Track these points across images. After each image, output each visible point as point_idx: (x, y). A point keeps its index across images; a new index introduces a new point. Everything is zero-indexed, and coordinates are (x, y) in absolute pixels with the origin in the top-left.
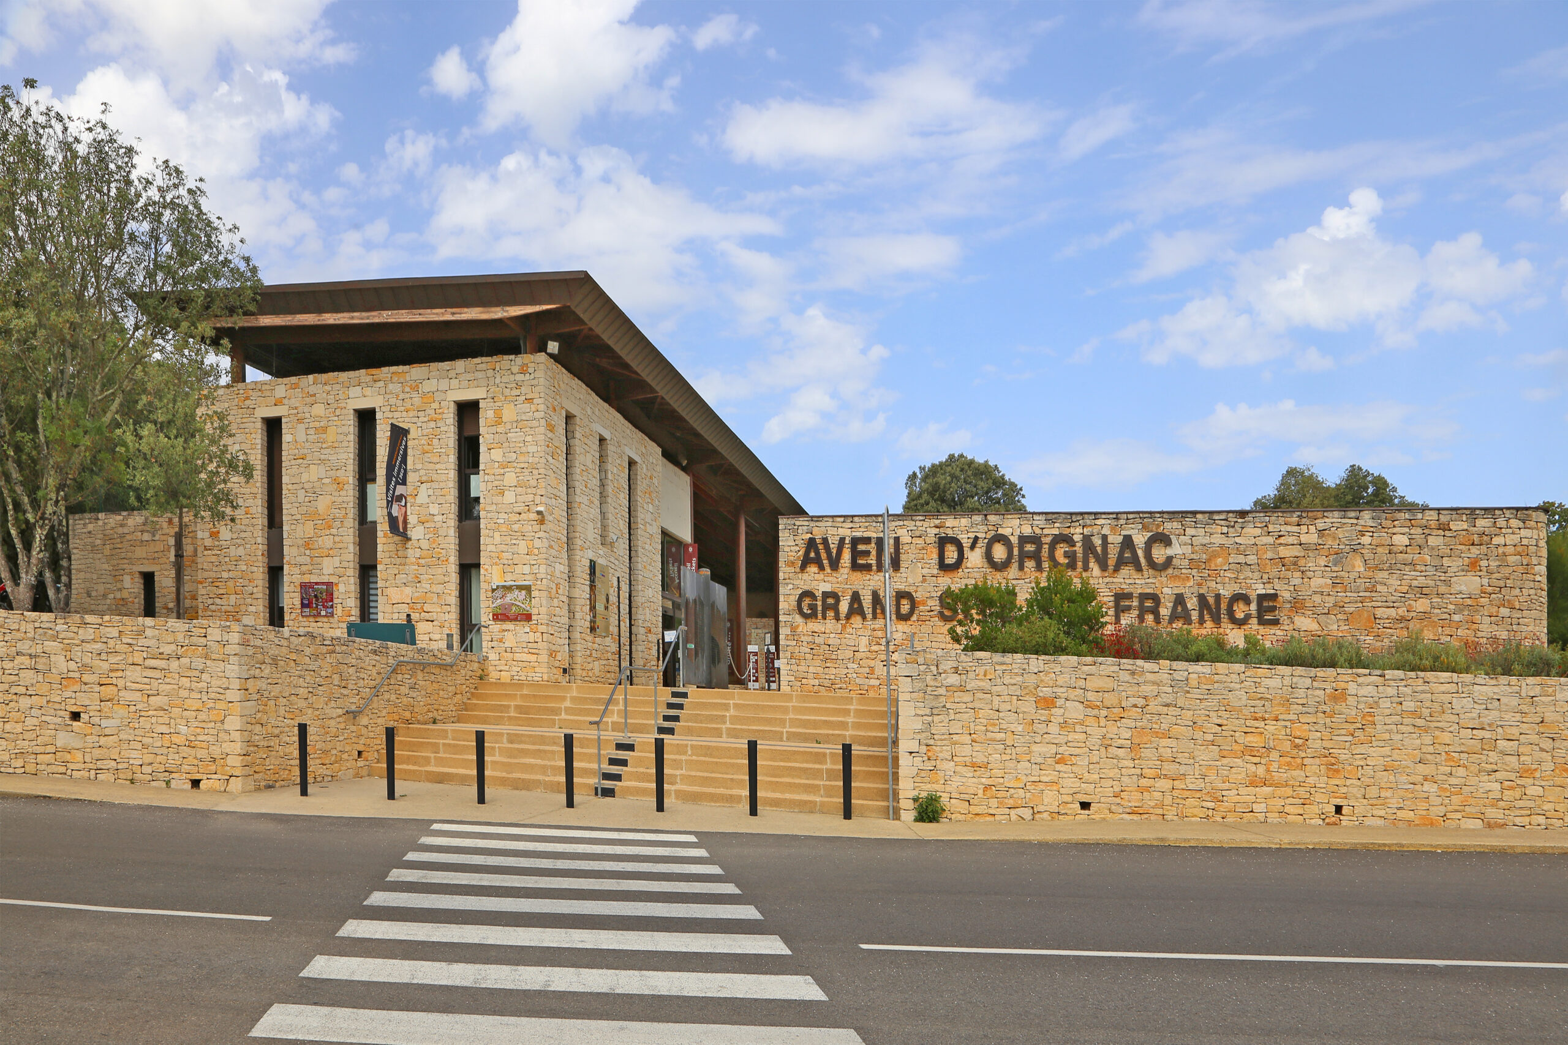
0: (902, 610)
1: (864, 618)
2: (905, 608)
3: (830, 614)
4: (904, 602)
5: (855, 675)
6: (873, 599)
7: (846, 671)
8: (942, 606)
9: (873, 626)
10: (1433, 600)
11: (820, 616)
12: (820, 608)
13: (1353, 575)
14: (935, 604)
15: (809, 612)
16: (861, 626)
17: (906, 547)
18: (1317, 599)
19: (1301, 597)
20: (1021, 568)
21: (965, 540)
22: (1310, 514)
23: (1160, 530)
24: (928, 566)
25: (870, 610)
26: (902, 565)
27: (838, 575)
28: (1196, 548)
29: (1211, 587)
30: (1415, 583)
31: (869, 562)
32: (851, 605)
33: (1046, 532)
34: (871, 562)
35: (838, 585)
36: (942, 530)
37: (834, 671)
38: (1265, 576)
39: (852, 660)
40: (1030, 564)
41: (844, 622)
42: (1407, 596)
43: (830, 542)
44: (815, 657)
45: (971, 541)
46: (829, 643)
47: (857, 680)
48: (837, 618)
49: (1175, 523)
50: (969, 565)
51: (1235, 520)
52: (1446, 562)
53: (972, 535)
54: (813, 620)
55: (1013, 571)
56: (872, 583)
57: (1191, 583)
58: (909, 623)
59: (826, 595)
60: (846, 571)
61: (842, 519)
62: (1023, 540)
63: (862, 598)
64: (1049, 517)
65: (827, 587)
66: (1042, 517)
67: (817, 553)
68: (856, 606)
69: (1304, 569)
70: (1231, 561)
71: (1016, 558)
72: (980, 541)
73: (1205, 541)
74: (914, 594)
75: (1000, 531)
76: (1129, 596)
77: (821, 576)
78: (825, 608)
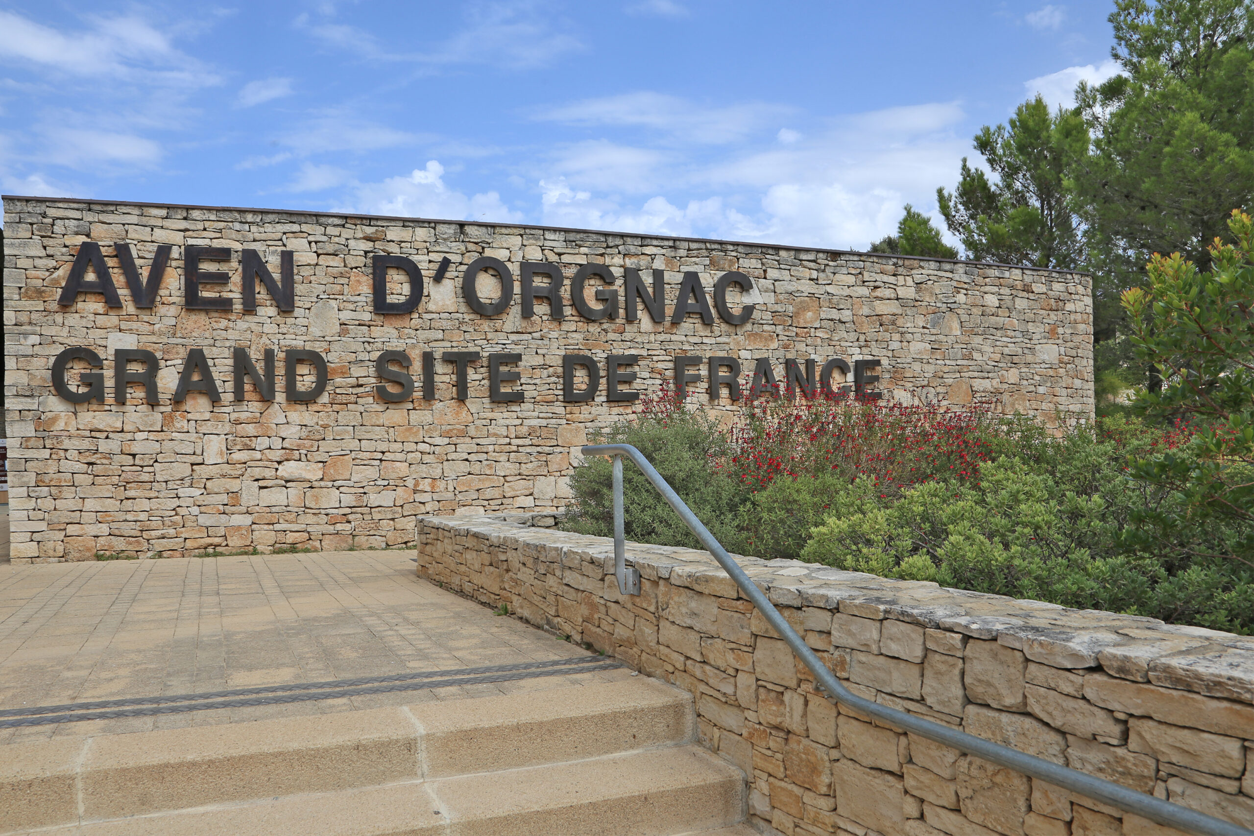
0: (299, 384)
1: (215, 399)
2: (306, 379)
3: (137, 394)
4: (302, 369)
5: (195, 510)
6: (236, 366)
7: (176, 502)
8: (380, 377)
9: (234, 416)
10: (1023, 370)
11: (110, 398)
12: (109, 383)
13: (951, 339)
14: (367, 374)
15: (82, 390)
16: (207, 416)
17: (306, 272)
18: (917, 366)
19: (901, 366)
20: (527, 313)
21: (425, 264)
22: (907, 263)
23: (734, 268)
24: (352, 307)
25: (230, 386)
26: (297, 304)
27: (155, 319)
28: (781, 297)
29: (801, 351)
30: (1006, 351)
31: (225, 295)
32: (185, 377)
33: (566, 259)
34: (231, 295)
35: (154, 339)
36: (378, 245)
37: (146, 505)
38: (862, 338)
39: (187, 482)
40: (541, 309)
41: (169, 409)
42: (1000, 365)
43: (134, 254)
44: (99, 480)
45: (436, 266)
46: (134, 450)
47: (203, 520)
48: (153, 401)
49: (753, 261)
50: (431, 307)
51: (826, 262)
52: (1031, 327)
53: (439, 257)
54: (95, 407)
55: (513, 318)
56: (231, 334)
57: (775, 345)
58: (315, 407)
59: (123, 357)
60: (173, 310)
61: (163, 212)
62: (529, 269)
63: (210, 362)
64: (571, 237)
65: (129, 342)
66: (561, 237)
67: (103, 273)
68: (196, 377)
69: (904, 330)
70: (823, 316)
71: (517, 298)
72: (452, 267)
73: (791, 288)
74: (323, 355)
75: (488, 253)
76: (696, 361)
77: (113, 319)
78: (123, 382)
